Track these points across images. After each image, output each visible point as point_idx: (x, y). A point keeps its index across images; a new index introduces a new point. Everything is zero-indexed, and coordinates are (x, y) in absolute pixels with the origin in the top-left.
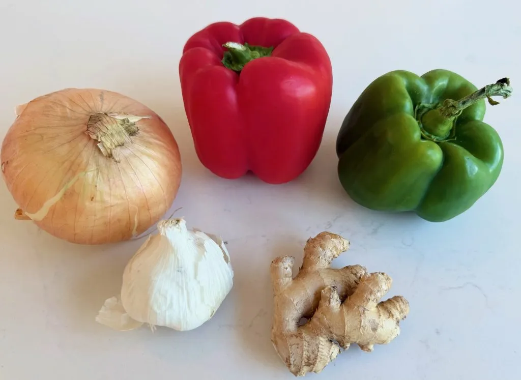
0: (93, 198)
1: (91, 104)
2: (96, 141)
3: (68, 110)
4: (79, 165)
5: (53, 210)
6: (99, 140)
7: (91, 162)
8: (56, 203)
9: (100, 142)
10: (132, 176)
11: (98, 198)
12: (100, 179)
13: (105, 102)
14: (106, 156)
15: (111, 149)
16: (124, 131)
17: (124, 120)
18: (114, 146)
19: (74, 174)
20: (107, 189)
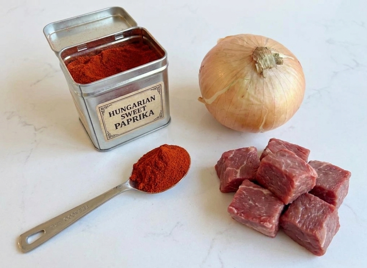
0: (243, 96)
1: (260, 42)
2: (256, 62)
3: (245, 43)
4: (241, 74)
5: (219, 99)
6: (257, 62)
7: (249, 74)
8: (222, 94)
9: (257, 63)
10: (271, 89)
11: (246, 96)
12: (251, 86)
13: (268, 43)
14: (259, 73)
15: (262, 69)
16: (274, 61)
17: (276, 54)
18: (265, 68)
19: (237, 78)
20: (253, 93)
